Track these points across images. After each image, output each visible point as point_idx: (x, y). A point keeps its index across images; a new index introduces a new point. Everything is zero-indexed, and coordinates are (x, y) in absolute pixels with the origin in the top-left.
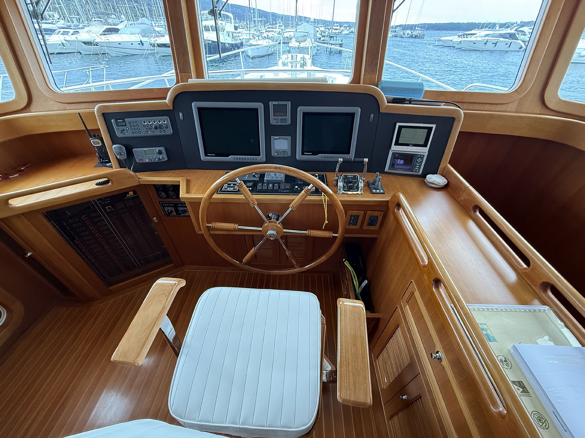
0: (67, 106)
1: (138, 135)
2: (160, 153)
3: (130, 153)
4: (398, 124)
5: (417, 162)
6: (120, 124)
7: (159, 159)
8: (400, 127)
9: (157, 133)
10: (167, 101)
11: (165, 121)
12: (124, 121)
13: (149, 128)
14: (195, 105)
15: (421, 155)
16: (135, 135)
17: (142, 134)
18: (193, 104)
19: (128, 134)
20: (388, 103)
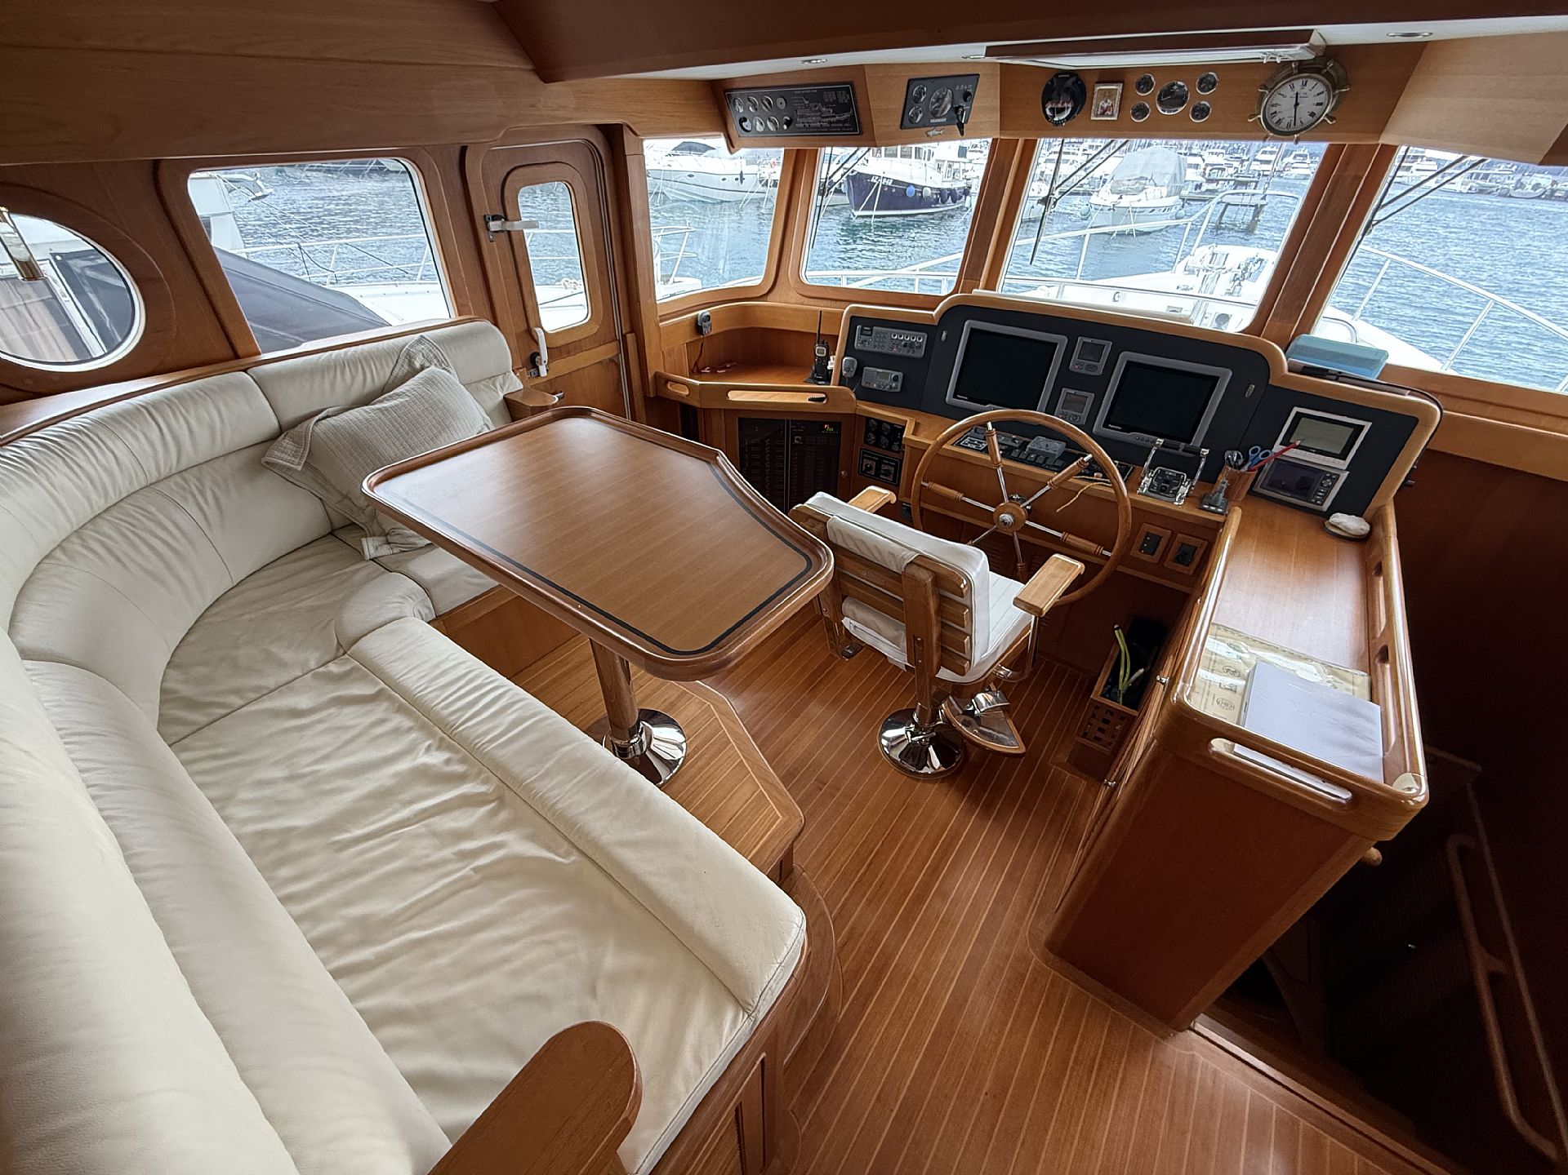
0: (807, 300)
1: (880, 350)
2: (896, 379)
3: (859, 371)
4: (1296, 409)
5: (1322, 485)
6: (864, 332)
7: (891, 387)
8: (1299, 416)
9: (905, 352)
10: (934, 313)
11: (921, 339)
12: (871, 330)
13: (897, 343)
14: (969, 324)
15: (1332, 474)
16: (876, 350)
17: (885, 351)
18: (967, 323)
19: (868, 347)
20: (1289, 371)
